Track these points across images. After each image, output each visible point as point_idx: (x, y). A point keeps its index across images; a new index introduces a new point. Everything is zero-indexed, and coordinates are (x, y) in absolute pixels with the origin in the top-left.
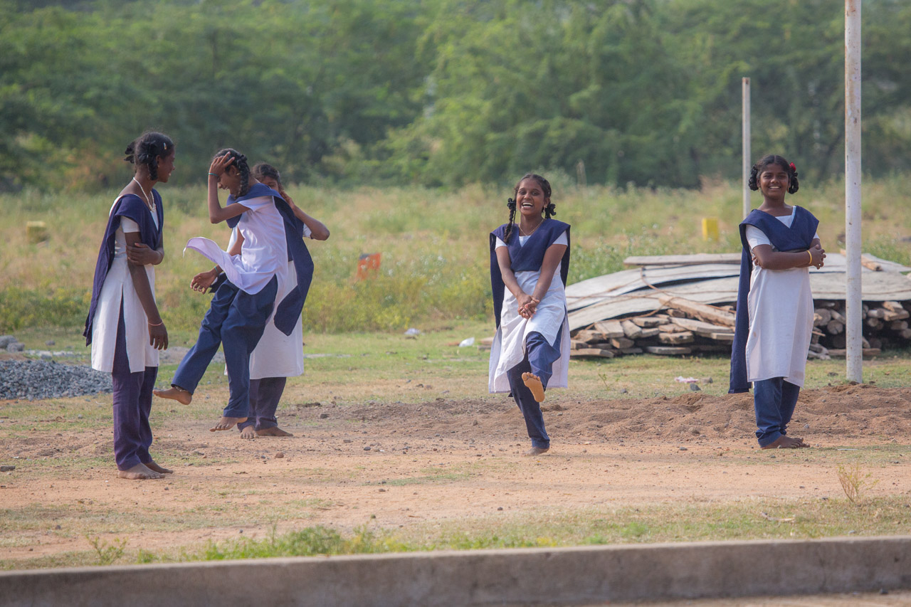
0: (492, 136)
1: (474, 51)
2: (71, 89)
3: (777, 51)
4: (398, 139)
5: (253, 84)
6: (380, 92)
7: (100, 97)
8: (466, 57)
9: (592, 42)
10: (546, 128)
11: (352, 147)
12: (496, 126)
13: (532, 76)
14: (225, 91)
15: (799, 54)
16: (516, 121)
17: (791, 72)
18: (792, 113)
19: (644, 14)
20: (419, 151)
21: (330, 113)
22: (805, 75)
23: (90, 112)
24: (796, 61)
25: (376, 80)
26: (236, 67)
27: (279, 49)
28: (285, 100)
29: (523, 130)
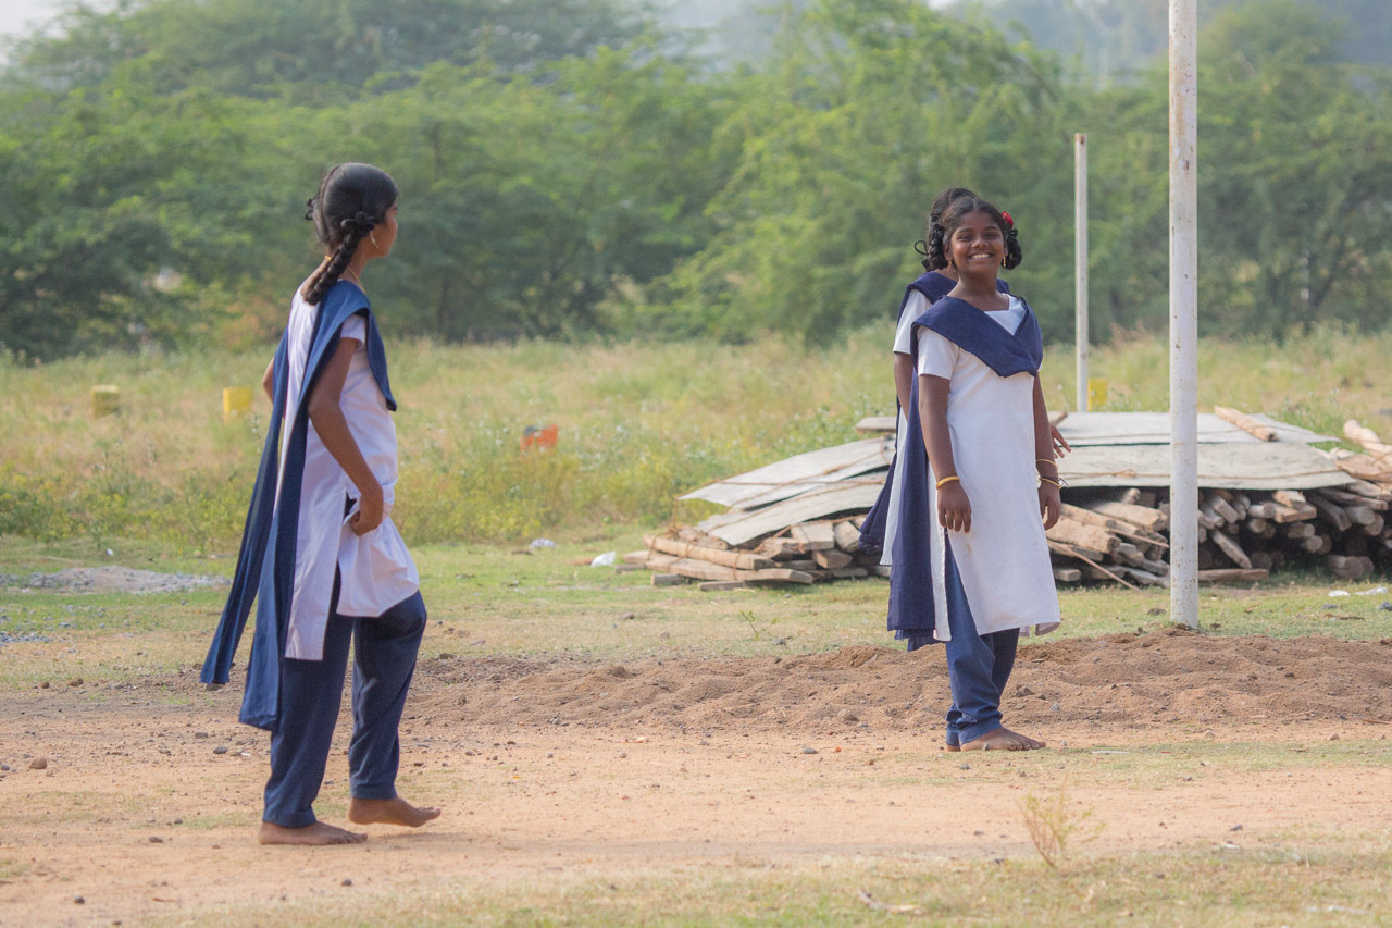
0: (820, 272)
1: (798, 150)
2: (222, 205)
3: (1243, 158)
4: (687, 275)
5: (491, 200)
6: (669, 212)
7: (262, 216)
8: (786, 159)
9: (966, 138)
10: (899, 260)
11: (630, 289)
12: (831, 258)
13: (880, 185)
14: (450, 210)
15: (1273, 161)
16: (858, 250)
17: (1261, 186)
18: (1263, 243)
19: (1044, 96)
20: (716, 291)
21: (596, 239)
22: (1282, 191)
23: (246, 238)
24: (1268, 172)
25: (666, 196)
26: (469, 173)
27: (531, 152)
28: (535, 222)
29: (864, 262)
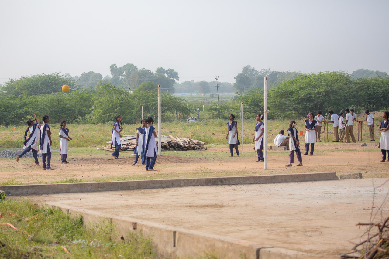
0: (102, 116)
1: (100, 102)
2: (36, 108)
3: (148, 102)
4: (87, 116)
5: (65, 108)
6: (85, 109)
7: (40, 110)
8: (98, 103)
9: (118, 101)
10: (111, 114)
11: (80, 117)
12: (103, 114)
13: (109, 106)
14: (60, 109)
15: (152, 103)
16: (106, 113)
17: (150, 106)
18: (150, 112)
19: (127, 96)
20: (91, 118)
21: (77, 112)
22: (152, 106)
23: (39, 112)
24: (151, 104)
25: (84, 107)
26: (62, 105)
27: (69, 102)
28: (70, 110)
29: (107, 115)
